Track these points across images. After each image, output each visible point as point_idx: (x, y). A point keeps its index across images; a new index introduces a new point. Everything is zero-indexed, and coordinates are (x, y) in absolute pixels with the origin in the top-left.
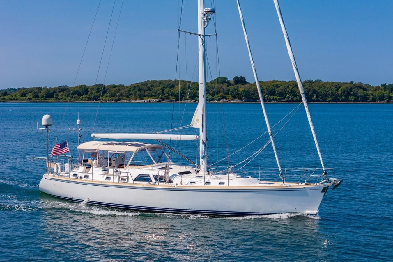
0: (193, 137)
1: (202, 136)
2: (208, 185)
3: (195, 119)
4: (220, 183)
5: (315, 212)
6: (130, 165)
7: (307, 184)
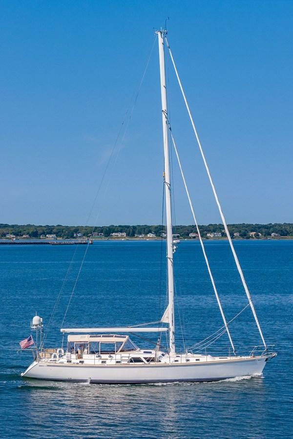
0: (165, 329)
1: (172, 328)
2: (188, 362)
3: (166, 316)
4: (197, 360)
5: (260, 374)
6: (120, 351)
7: (254, 357)
